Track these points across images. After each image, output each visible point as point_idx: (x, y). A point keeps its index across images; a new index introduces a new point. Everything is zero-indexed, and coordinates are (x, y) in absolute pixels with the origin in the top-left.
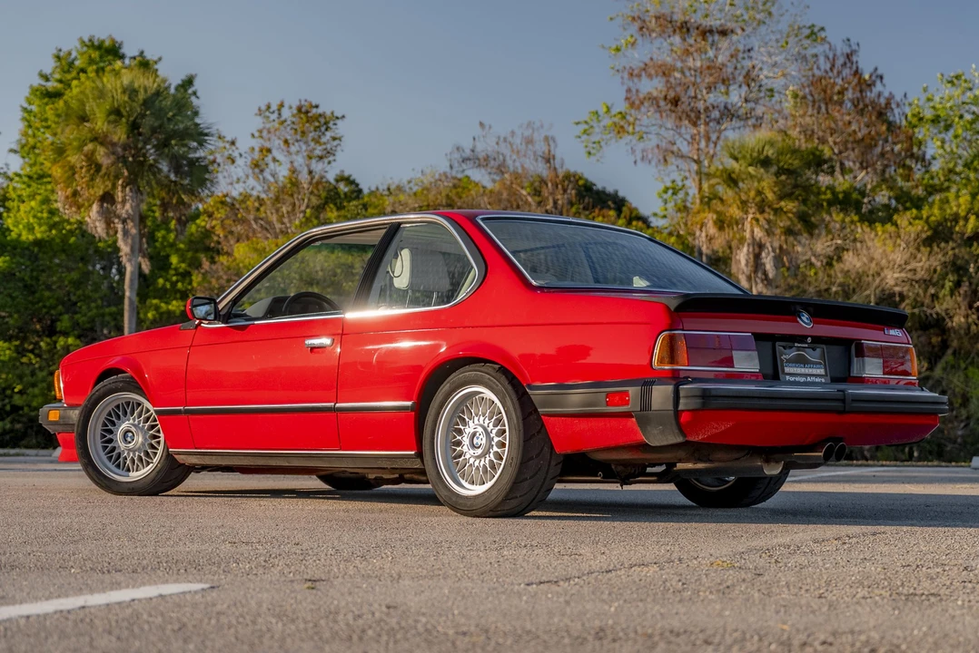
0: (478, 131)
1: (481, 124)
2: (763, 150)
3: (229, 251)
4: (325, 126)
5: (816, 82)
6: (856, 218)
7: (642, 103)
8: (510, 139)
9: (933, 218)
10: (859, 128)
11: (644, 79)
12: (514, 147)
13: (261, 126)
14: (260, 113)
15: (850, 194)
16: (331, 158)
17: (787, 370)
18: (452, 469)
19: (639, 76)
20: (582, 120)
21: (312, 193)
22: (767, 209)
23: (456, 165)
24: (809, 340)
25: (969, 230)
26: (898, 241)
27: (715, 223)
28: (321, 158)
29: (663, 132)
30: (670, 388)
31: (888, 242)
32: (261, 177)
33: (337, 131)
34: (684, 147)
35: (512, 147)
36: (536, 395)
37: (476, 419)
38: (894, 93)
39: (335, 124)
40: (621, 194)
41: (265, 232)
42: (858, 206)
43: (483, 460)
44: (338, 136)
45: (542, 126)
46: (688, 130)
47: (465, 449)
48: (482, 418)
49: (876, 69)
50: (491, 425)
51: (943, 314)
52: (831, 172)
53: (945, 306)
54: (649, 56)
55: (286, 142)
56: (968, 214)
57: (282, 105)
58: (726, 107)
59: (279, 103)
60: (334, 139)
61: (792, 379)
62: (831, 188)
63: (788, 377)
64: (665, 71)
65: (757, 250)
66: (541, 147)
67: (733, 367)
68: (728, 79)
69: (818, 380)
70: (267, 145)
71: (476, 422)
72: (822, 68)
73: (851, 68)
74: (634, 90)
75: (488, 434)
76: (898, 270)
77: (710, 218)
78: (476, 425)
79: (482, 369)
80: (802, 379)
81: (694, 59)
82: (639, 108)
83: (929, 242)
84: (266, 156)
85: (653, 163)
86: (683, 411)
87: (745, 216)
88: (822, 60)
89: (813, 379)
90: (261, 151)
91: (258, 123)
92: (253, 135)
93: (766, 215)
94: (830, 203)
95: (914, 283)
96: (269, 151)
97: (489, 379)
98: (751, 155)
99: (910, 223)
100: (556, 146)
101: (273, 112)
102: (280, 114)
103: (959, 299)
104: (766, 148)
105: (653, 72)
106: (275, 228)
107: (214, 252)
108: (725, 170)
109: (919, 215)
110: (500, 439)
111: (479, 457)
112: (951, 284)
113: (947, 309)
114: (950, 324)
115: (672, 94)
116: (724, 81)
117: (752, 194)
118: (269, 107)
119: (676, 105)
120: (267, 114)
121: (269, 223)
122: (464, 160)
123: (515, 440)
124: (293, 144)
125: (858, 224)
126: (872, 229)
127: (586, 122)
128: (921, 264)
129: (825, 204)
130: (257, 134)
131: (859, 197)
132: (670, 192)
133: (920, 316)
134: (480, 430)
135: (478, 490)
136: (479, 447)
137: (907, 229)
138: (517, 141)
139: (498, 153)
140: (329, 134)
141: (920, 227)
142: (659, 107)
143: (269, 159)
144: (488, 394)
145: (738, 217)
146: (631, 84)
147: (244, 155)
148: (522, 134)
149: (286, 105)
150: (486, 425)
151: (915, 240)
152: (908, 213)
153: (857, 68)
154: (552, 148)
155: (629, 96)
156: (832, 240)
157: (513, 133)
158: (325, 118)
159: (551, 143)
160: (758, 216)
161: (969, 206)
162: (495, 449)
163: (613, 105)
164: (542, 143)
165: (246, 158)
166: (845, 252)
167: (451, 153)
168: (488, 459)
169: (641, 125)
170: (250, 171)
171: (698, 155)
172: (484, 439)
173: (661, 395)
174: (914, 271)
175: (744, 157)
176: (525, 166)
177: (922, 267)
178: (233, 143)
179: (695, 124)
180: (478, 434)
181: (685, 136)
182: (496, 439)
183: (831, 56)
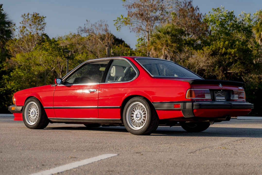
0: (86, 22)
1: (87, 20)
2: (167, 29)
3: (14, 56)
4: (41, 20)
5: (181, 10)
6: (192, 48)
7: (132, 15)
8: (95, 25)
9: (213, 49)
10: (192, 23)
11: (133, 8)
12: (97, 27)
13: (22, 20)
14: (22, 16)
15: (190, 41)
16: (43, 29)
17: (217, 98)
18: (131, 123)
19: (131, 7)
20: (115, 20)
21: (38, 39)
22: (169, 46)
23: (79, 32)
24: (222, 90)
25: (223, 52)
26: (204, 55)
27: (154, 49)
28: (40, 29)
29: (138, 23)
30: (191, 103)
31: (201, 55)
32: (23, 34)
33: (44, 21)
34: (144, 28)
35: (96, 27)
36: (155, 105)
37: (137, 110)
38: (202, 13)
39: (44, 19)
40: (123, 40)
41: (24, 51)
42: (193, 45)
43: (139, 121)
44: (45, 23)
45: (104, 21)
46: (145, 23)
47: (134, 118)
48: (139, 110)
49: (197, 6)
50: (142, 112)
51: (216, 75)
52: (185, 36)
53: (216, 73)
54: (134, 2)
55: (30, 25)
56: (223, 47)
57: (28, 14)
58: (156, 17)
59: (28, 13)
60: (44, 24)
61: (218, 100)
62: (185, 39)
63: (217, 100)
64: (139, 6)
65: (166, 57)
66: (104, 27)
67: (205, 98)
68: (157, 9)
69: (223, 100)
70: (24, 25)
71: (137, 111)
72: (182, 6)
73: (190, 6)
74: (130, 12)
75: (141, 114)
76: (204, 63)
77: (153, 48)
78: (137, 112)
79: (139, 98)
80: (220, 100)
81: (147, 3)
82: (131, 17)
83: (212, 55)
84: (24, 29)
85: (136, 32)
86: (194, 109)
87: (162, 48)
88: (182, 3)
89: (222, 100)
90: (23, 27)
91: (22, 19)
92: (20, 23)
93: (168, 48)
94: (185, 44)
95: (208, 66)
96: (25, 27)
97: (141, 100)
98: (164, 31)
99: (207, 50)
100: (108, 27)
101: (26, 16)
102: (28, 17)
103: (220, 71)
104: (168, 29)
105: (135, 6)
106: (27, 49)
107: (9, 57)
108: (157, 35)
109: (209, 48)
110: (144, 115)
111: (138, 120)
112: (218, 67)
113: (217, 74)
114: (217, 78)
115: (141, 13)
116: (155, 9)
117: (164, 41)
118: (25, 15)
119: (142, 16)
120: (24, 17)
121: (26, 48)
122: (82, 31)
123: (149, 115)
124: (32, 25)
125: (193, 50)
126: (196, 51)
127: (116, 20)
128: (210, 61)
129: (184, 44)
130: (21, 23)
131: (193, 42)
132: (140, 40)
133: (209, 75)
134: (139, 113)
135: (138, 128)
136: (138, 117)
137: (206, 52)
138: (97, 25)
139: (92, 29)
140: (42, 23)
141: (210, 51)
142: (137, 16)
143: (25, 30)
144: (141, 104)
145: (160, 48)
146: (129, 10)
147: (18, 28)
148: (99, 23)
149: (30, 14)
150: (140, 112)
151: (208, 55)
152: (206, 47)
153: (192, 6)
154: (107, 28)
155: (129, 13)
156: (186, 54)
157: (96, 23)
158: (41, 18)
159: (107, 26)
160: (166, 48)
161: (223, 45)
162: (143, 118)
163: (123, 15)
164: (104, 26)
165: (18, 29)
166: (189, 58)
167: (78, 29)
168: (141, 120)
169: (132, 21)
170: (20, 33)
171: (148, 30)
172: (140, 115)
173: (188, 105)
174: (208, 63)
175: (162, 31)
176: (100, 33)
177: (210, 62)
178: (15, 25)
179: (147, 21)
180: (138, 114)
181: (144, 25)
182: (143, 116)
183: (185, 3)
